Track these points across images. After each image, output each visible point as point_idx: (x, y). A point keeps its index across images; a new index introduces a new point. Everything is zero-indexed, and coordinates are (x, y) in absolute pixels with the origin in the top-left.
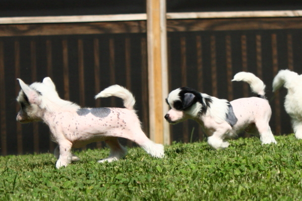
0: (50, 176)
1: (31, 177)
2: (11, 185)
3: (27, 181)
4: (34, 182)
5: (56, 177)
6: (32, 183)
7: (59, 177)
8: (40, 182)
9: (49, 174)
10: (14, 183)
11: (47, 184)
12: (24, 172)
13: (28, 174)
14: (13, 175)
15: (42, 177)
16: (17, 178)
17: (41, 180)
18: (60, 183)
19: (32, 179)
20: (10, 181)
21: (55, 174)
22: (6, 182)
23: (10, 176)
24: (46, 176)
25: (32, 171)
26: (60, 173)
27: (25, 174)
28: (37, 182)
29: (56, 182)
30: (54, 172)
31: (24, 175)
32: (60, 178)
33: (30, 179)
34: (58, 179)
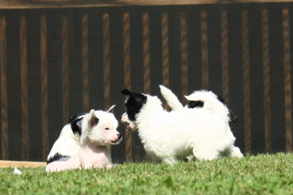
0: (276, 181)
1: (252, 183)
2: (227, 192)
3: (247, 187)
4: (257, 188)
5: (284, 183)
6: (254, 190)
7: (288, 183)
8: (265, 189)
9: (275, 179)
10: (231, 190)
11: (274, 191)
12: (242, 176)
13: (248, 179)
14: (229, 179)
15: (265, 182)
16: (235, 183)
17: (265, 186)
18: (290, 190)
19: (254, 184)
20: (226, 187)
21: (283, 178)
22: (221, 189)
23: (225, 180)
24: (272, 181)
25: (253, 175)
26: (288, 178)
27: (244, 178)
28: (260, 189)
29: (285, 189)
30: (281, 176)
31: (242, 179)
32: (290, 184)
33: (251, 185)
34: (287, 185)
